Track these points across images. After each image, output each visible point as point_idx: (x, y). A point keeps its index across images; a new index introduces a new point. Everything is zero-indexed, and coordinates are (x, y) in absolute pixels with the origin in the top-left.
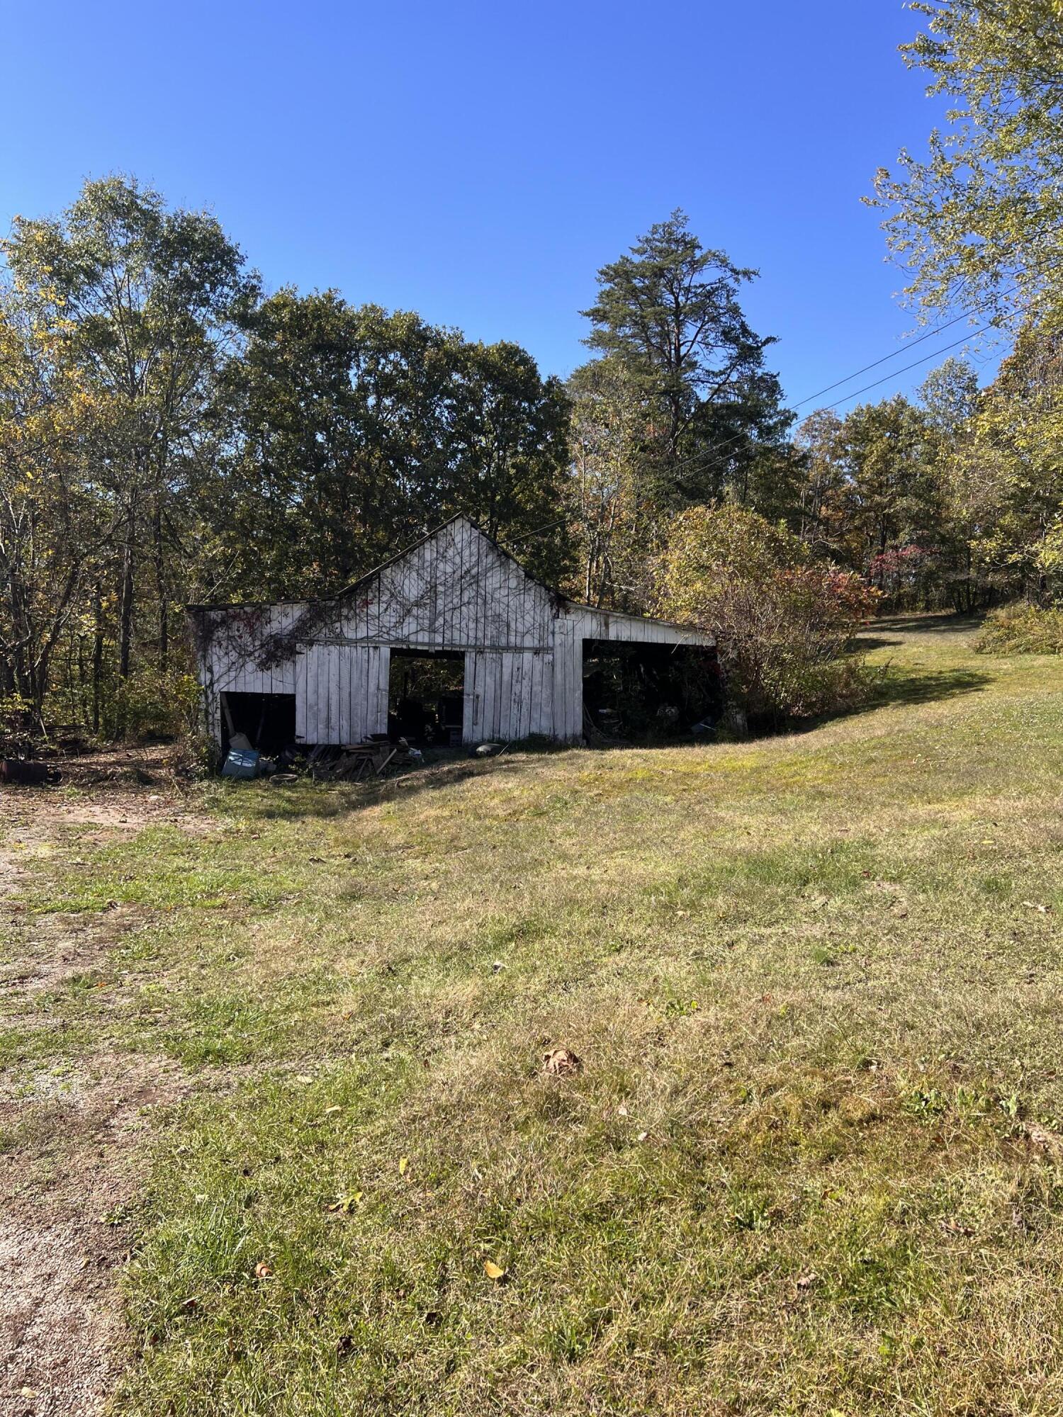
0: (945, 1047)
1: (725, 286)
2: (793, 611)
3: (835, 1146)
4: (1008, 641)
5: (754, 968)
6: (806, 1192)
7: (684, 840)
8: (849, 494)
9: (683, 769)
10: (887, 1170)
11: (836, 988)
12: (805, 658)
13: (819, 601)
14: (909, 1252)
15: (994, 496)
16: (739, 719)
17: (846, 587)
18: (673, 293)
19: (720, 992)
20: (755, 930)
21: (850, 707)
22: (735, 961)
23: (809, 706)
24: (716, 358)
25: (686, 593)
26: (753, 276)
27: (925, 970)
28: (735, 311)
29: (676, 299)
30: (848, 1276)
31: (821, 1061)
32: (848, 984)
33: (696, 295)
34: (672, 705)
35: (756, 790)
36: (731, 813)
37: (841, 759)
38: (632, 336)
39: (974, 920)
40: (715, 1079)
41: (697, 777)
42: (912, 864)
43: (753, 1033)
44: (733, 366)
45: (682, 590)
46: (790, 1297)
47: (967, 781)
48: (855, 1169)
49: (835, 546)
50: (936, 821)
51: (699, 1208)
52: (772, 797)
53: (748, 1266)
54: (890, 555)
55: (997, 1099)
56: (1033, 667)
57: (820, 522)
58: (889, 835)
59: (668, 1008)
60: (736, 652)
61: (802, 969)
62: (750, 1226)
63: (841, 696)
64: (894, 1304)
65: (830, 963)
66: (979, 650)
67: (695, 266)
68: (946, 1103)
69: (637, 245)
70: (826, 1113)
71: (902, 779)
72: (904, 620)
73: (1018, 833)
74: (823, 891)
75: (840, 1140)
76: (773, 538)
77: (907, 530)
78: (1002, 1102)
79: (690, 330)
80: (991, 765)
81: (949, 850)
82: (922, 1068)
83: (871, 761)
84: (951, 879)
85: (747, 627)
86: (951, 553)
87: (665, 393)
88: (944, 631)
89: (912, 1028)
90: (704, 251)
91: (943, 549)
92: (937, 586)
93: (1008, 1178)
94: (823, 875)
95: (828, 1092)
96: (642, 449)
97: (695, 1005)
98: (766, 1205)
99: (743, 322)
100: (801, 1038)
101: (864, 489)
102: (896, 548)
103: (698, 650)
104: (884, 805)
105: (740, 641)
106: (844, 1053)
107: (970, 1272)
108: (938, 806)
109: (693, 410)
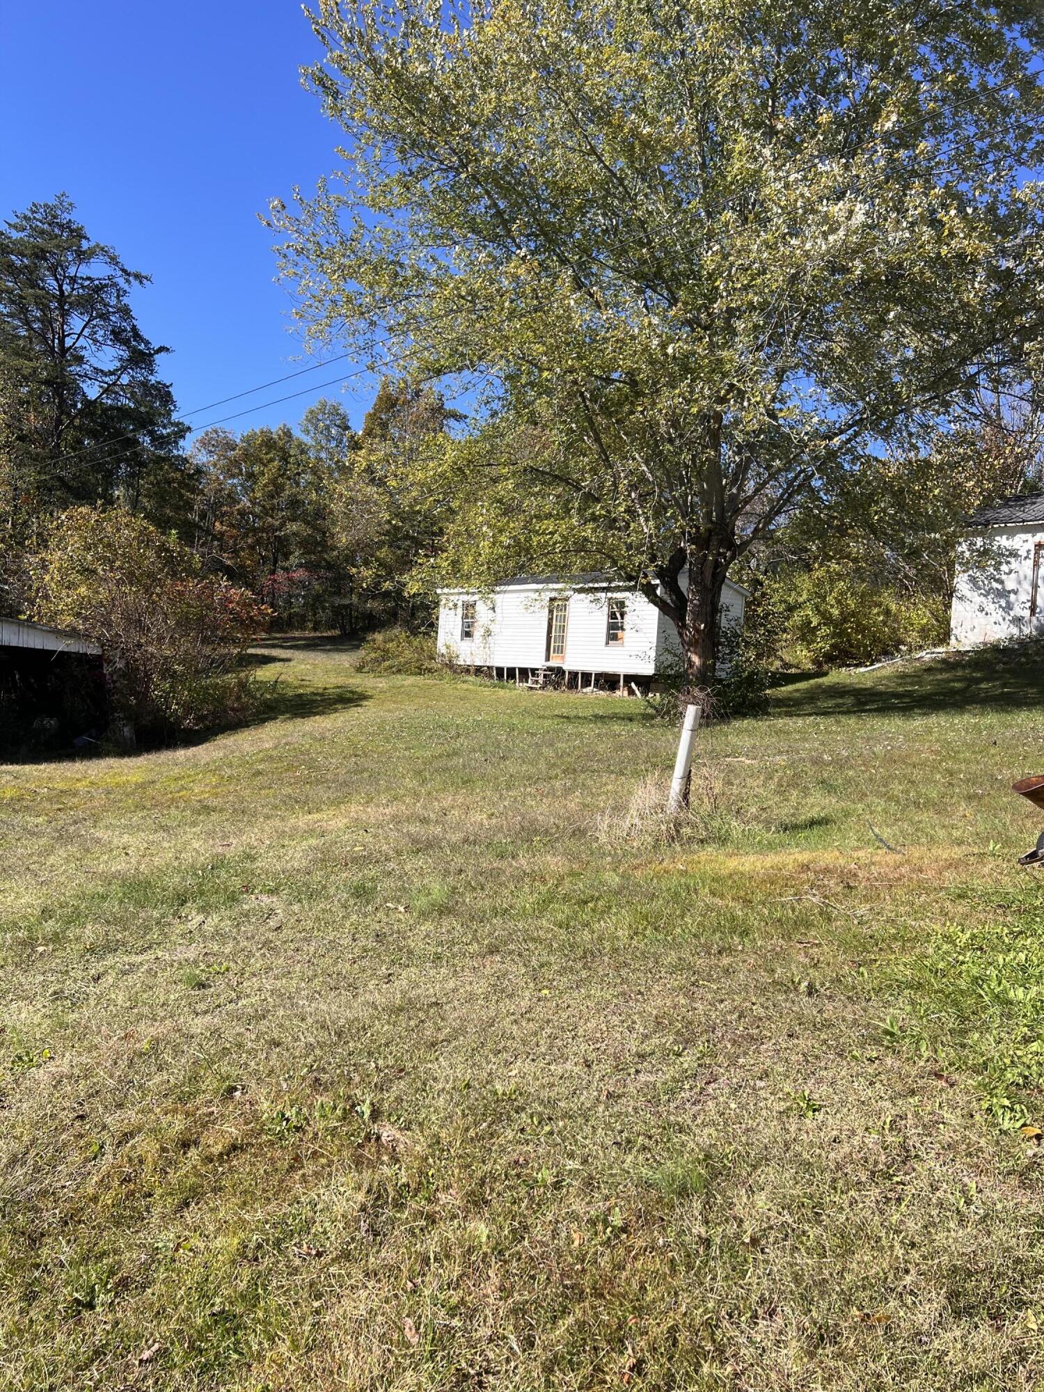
0: (309, 1060)
1: (116, 285)
2: (184, 623)
3: (193, 1189)
4: (383, 663)
5: (120, 1002)
6: (157, 1248)
7: (52, 866)
8: (242, 513)
9: (61, 786)
10: (245, 1203)
11: (206, 1012)
12: (197, 671)
13: (211, 614)
14: (260, 1291)
15: (372, 530)
16: (127, 731)
17: (238, 603)
18: (57, 280)
19: (80, 1034)
20: (126, 959)
21: (240, 720)
22: (99, 998)
23: (200, 719)
24: (107, 357)
25: (68, 596)
26: (145, 281)
27: (294, 982)
28: (125, 312)
29: (60, 286)
30: (195, 1335)
31: (182, 1097)
32: (219, 1006)
33: (83, 287)
34: (51, 717)
35: (140, 807)
36: (110, 832)
37: (229, 771)
38: (10, 315)
39: (343, 926)
40: (63, 1136)
41: (75, 795)
42: (290, 874)
43: (111, 1077)
44: (123, 369)
45: (64, 592)
46: (130, 1377)
47: (343, 791)
48: (211, 1210)
49: (229, 562)
50: (313, 830)
51: (30, 1297)
52: (155, 813)
53: (84, 1352)
54: (280, 575)
55: (353, 1106)
56: (403, 686)
57: (214, 538)
58: (270, 847)
59: (13, 1062)
60: (124, 662)
61: (172, 997)
62: (91, 1306)
63: (233, 709)
64: (241, 1354)
65: (202, 986)
66: (359, 669)
67: (83, 256)
68: (306, 1119)
69: (14, 220)
70: (185, 1153)
71: (287, 790)
72: (294, 639)
73: (385, 838)
74: (203, 910)
75: (199, 1181)
76: (163, 548)
77: (297, 554)
78: (358, 1108)
79: (77, 322)
80: (366, 775)
81: (324, 859)
82: (285, 1086)
83: (259, 773)
84: (324, 887)
85: (136, 637)
86: (335, 579)
87: (47, 382)
88: (329, 650)
89: (278, 1045)
90: (92, 244)
91: (329, 575)
92: (324, 609)
93: (358, 1188)
94: (202, 893)
95: (188, 1129)
96: (19, 438)
97: (47, 1053)
98: (112, 1273)
99: (134, 326)
100: (165, 1073)
101: (257, 509)
102: (286, 569)
103: (81, 658)
104: (267, 817)
105: (128, 650)
106: (210, 1083)
107: (318, 1296)
108: (316, 816)
109: (79, 406)
